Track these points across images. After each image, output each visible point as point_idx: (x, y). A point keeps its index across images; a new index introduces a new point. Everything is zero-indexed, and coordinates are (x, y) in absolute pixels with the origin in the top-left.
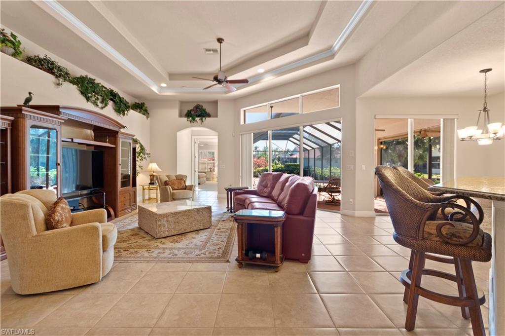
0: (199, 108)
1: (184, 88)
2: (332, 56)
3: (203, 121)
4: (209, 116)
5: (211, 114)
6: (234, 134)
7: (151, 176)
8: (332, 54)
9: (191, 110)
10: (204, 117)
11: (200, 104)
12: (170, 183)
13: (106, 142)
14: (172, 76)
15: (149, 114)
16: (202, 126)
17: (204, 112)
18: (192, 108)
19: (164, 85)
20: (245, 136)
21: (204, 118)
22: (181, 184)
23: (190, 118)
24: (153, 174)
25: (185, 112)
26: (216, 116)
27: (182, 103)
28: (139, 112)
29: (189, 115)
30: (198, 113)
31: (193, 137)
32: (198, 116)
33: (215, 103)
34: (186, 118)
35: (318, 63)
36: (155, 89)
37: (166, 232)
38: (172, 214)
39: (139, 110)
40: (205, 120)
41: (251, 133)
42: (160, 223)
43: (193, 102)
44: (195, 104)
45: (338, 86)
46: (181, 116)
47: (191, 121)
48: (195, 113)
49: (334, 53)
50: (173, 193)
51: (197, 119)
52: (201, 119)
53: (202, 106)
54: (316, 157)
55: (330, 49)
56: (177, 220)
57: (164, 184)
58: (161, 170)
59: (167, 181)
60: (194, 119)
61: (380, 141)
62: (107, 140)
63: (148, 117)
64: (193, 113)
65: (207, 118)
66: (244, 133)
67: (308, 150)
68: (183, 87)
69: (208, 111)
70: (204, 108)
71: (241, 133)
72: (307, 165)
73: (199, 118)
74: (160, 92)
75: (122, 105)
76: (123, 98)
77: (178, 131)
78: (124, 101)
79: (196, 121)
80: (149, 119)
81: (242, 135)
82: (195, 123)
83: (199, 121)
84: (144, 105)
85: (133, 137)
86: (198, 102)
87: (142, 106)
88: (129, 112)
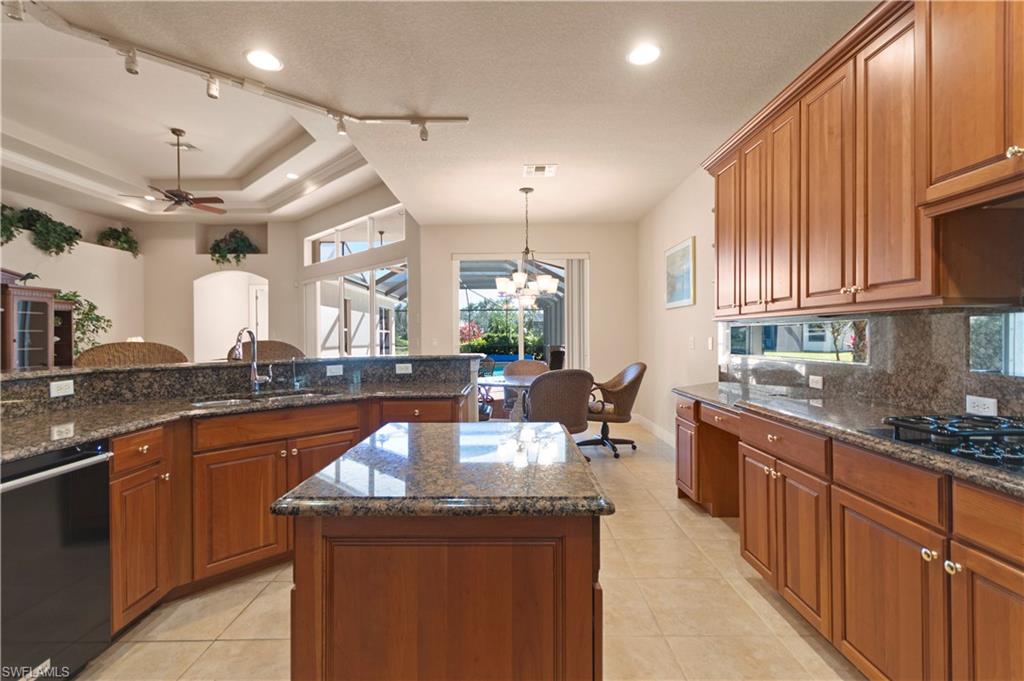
0: (236, 237)
3: (240, 261)
4: (256, 251)
5: (257, 246)
6: (296, 284)
10: (242, 252)
11: (239, 229)
15: (136, 249)
16: (239, 270)
17: (244, 243)
18: (222, 237)
20: (310, 286)
21: (241, 255)
23: (217, 255)
25: (211, 243)
26: (266, 252)
28: (115, 246)
29: (215, 250)
30: (233, 246)
31: (251, 287)
32: (232, 252)
33: (263, 227)
34: (209, 256)
40: (245, 258)
41: (316, 282)
43: (227, 225)
44: (231, 230)
47: (218, 261)
48: (227, 245)
51: (230, 256)
53: (243, 233)
60: (224, 257)
64: (222, 245)
65: (248, 255)
66: (308, 281)
71: (305, 282)
73: (233, 255)
75: (52, 236)
76: (61, 224)
77: (198, 277)
78: (58, 229)
79: (228, 260)
80: (140, 256)
81: (306, 285)
82: (226, 264)
83: (234, 261)
84: (126, 232)
85: (55, 293)
86: (238, 225)
87: (120, 234)
88: (75, 247)
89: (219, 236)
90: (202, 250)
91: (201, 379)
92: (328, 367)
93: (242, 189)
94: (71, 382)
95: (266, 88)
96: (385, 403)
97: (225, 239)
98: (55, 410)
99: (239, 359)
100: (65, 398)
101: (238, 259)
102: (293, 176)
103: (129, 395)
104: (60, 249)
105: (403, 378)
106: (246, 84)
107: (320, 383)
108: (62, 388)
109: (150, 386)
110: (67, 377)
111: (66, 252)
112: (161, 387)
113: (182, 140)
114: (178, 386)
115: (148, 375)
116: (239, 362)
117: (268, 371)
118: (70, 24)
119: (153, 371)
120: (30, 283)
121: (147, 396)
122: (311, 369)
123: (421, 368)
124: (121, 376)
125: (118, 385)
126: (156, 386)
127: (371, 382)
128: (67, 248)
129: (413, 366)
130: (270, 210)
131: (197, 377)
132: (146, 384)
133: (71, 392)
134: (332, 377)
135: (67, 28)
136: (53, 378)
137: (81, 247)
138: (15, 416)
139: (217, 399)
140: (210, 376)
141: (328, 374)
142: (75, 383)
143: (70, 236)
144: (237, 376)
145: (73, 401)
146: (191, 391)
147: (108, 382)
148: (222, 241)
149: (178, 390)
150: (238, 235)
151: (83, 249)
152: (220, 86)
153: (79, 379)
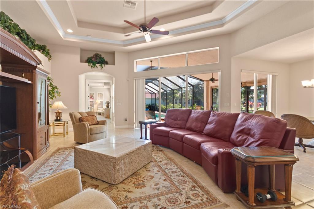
0: (98, 56)
1: (88, 37)
2: (222, 25)
3: (102, 67)
4: (107, 63)
5: (109, 62)
6: (128, 79)
7: (56, 113)
8: (222, 23)
9: (91, 57)
10: (103, 63)
11: (99, 53)
12: (85, 119)
13: (22, 77)
14: (81, 23)
15: (51, 56)
16: (101, 72)
17: (102, 60)
18: (92, 56)
19: (70, 31)
20: (139, 81)
21: (103, 65)
22: (94, 120)
23: (91, 64)
24: (59, 111)
25: (86, 58)
27: (83, 51)
29: (89, 61)
30: (98, 60)
31: (86, 80)
32: (98, 63)
33: (113, 54)
34: (87, 64)
35: (198, 32)
36: (61, 33)
37: (123, 176)
38: (127, 154)
39: (42, 52)
40: (105, 66)
41: (144, 79)
42: (118, 167)
43: (92, 51)
44: (95, 53)
45: (218, 48)
46: (81, 61)
47: (91, 66)
48: (95, 60)
49: (224, 22)
50: (91, 129)
51: (97, 65)
52: (101, 66)
53: (101, 55)
54: (156, 98)
55: (221, 19)
56: (131, 160)
57: (78, 121)
58: (66, 108)
59: (81, 118)
60: (94, 65)
61: (212, 88)
62: (23, 75)
63: (49, 59)
64: (93, 59)
66: (138, 78)
67: (155, 93)
68: (89, 35)
69: (106, 59)
70: (102, 56)
71: (135, 79)
72: (154, 103)
73: (99, 65)
74: (64, 38)
82: (96, 68)
83: (99, 67)
86: (97, 51)
130: (125, 46)
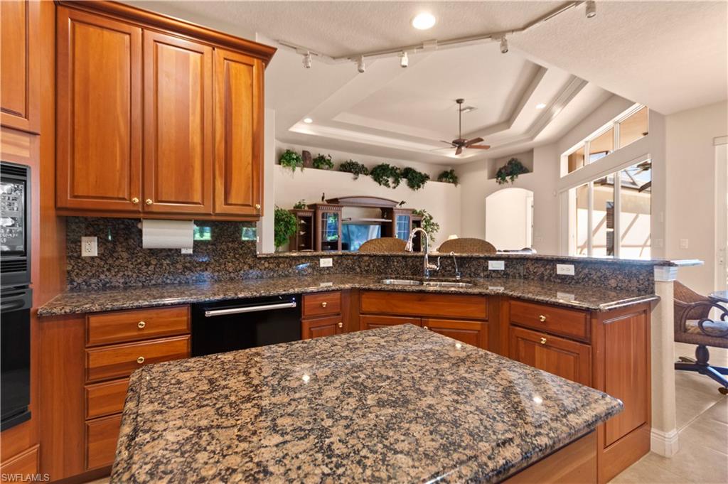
10: (515, 174)
11: (515, 157)
13: (384, 218)
16: (514, 187)
17: (517, 168)
21: (515, 176)
23: (500, 179)
25: (496, 171)
26: (532, 172)
28: (446, 181)
29: (499, 175)
30: (509, 171)
32: (509, 175)
33: (530, 152)
34: (495, 180)
43: (503, 158)
44: (510, 159)
47: (500, 183)
48: (506, 170)
51: (508, 178)
60: (504, 179)
63: (456, 185)
64: (503, 171)
65: (519, 176)
66: (563, 190)
69: (524, 164)
71: (560, 191)
73: (510, 177)
75: (415, 179)
76: (420, 173)
77: (487, 196)
78: (418, 176)
79: (506, 181)
80: (459, 185)
81: (561, 193)
82: (505, 184)
83: (509, 181)
84: (452, 172)
85: (414, 212)
86: (513, 155)
87: (449, 175)
88: (426, 184)
89: (501, 165)
90: (491, 177)
91: (396, 263)
92: (490, 262)
93: (509, 127)
94: (331, 259)
95: (438, 42)
96: (513, 302)
97: (505, 167)
98: (323, 274)
99: (408, 252)
100: (328, 268)
101: (512, 179)
102: (542, 106)
103: (358, 270)
104: (419, 187)
105: (564, 279)
106: (424, 47)
107: (482, 275)
108: (326, 263)
109: (368, 266)
110: (329, 256)
111: (421, 188)
112: (374, 266)
113: (463, 105)
114: (383, 267)
115: (367, 258)
116: (410, 254)
117: (437, 261)
118: (334, 58)
119: (370, 256)
120: (403, 206)
121: (367, 271)
122: (474, 263)
123: (586, 271)
124: (355, 258)
125: (354, 263)
126: (371, 265)
127: (533, 279)
128: (422, 186)
129: (576, 268)
130: (532, 138)
131: (393, 262)
132: (367, 264)
133: (331, 265)
134: (494, 271)
135: (333, 61)
136: (323, 256)
137: (428, 184)
138: (303, 275)
139: (403, 279)
140: (401, 262)
141: (490, 268)
142: (333, 260)
143: (423, 178)
144: (418, 263)
145: (332, 270)
146: (390, 271)
147: (349, 261)
148: (502, 168)
149: (383, 269)
150: (513, 162)
151: (430, 185)
152: (408, 57)
153: (335, 258)
